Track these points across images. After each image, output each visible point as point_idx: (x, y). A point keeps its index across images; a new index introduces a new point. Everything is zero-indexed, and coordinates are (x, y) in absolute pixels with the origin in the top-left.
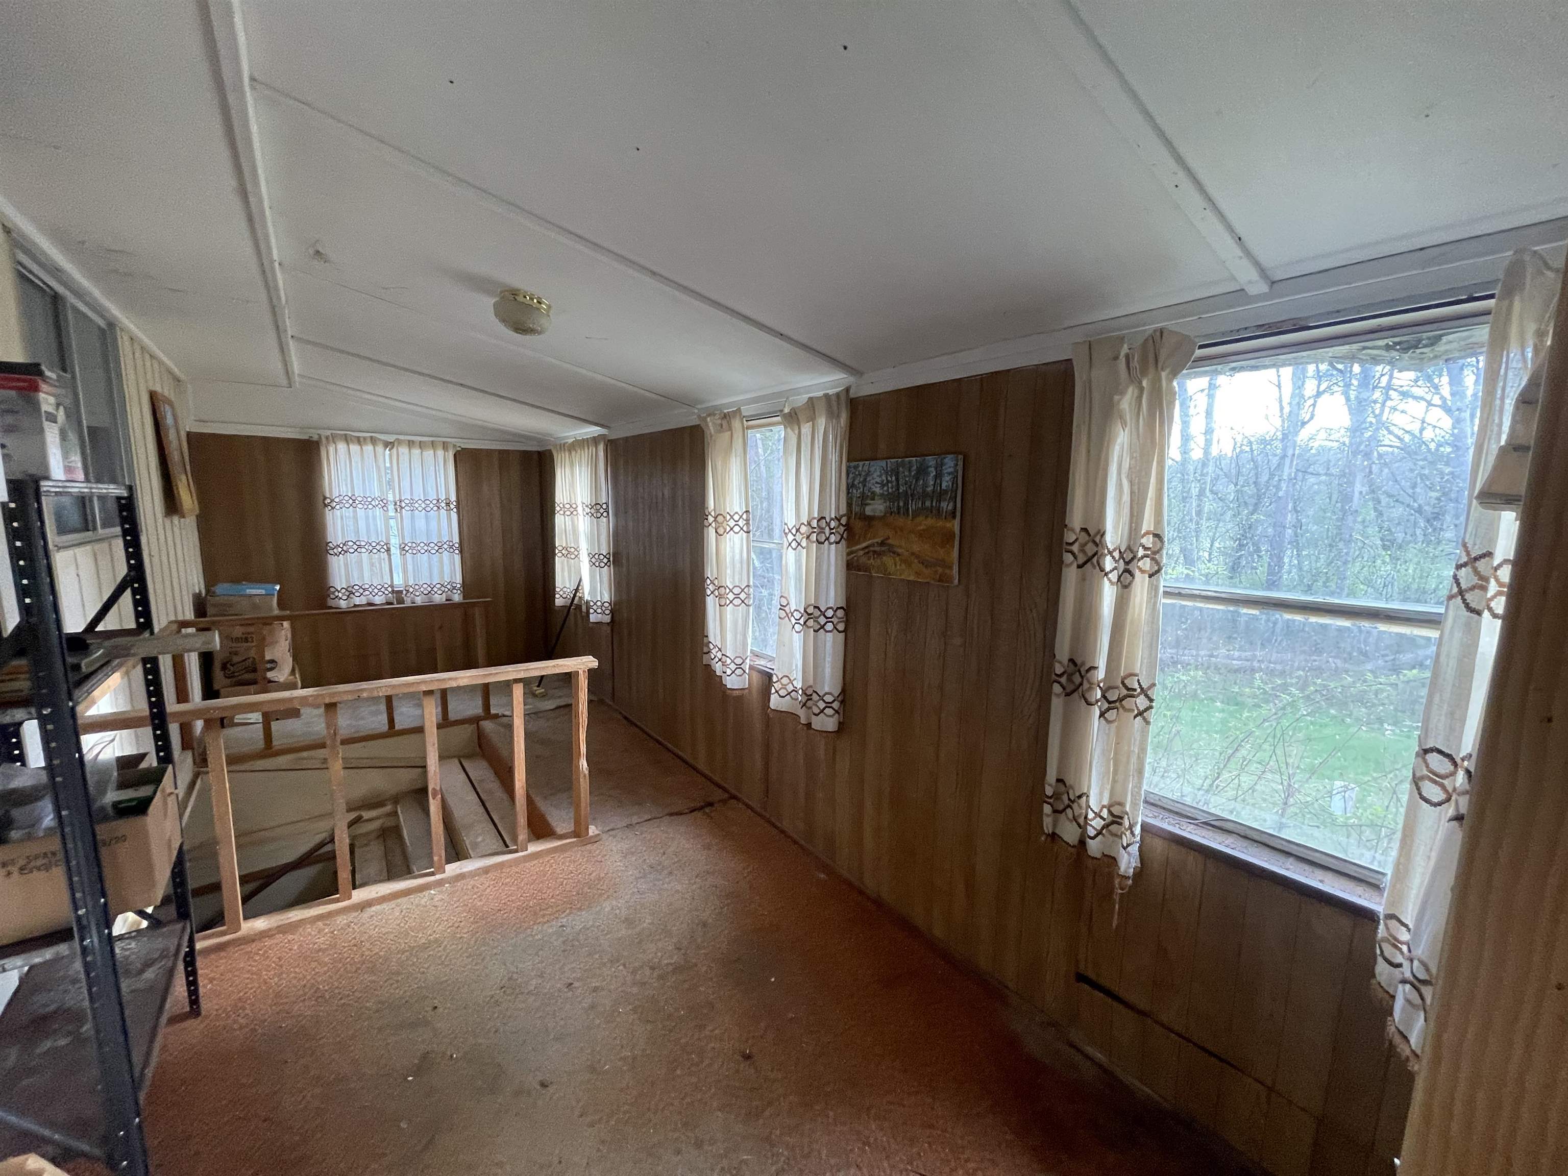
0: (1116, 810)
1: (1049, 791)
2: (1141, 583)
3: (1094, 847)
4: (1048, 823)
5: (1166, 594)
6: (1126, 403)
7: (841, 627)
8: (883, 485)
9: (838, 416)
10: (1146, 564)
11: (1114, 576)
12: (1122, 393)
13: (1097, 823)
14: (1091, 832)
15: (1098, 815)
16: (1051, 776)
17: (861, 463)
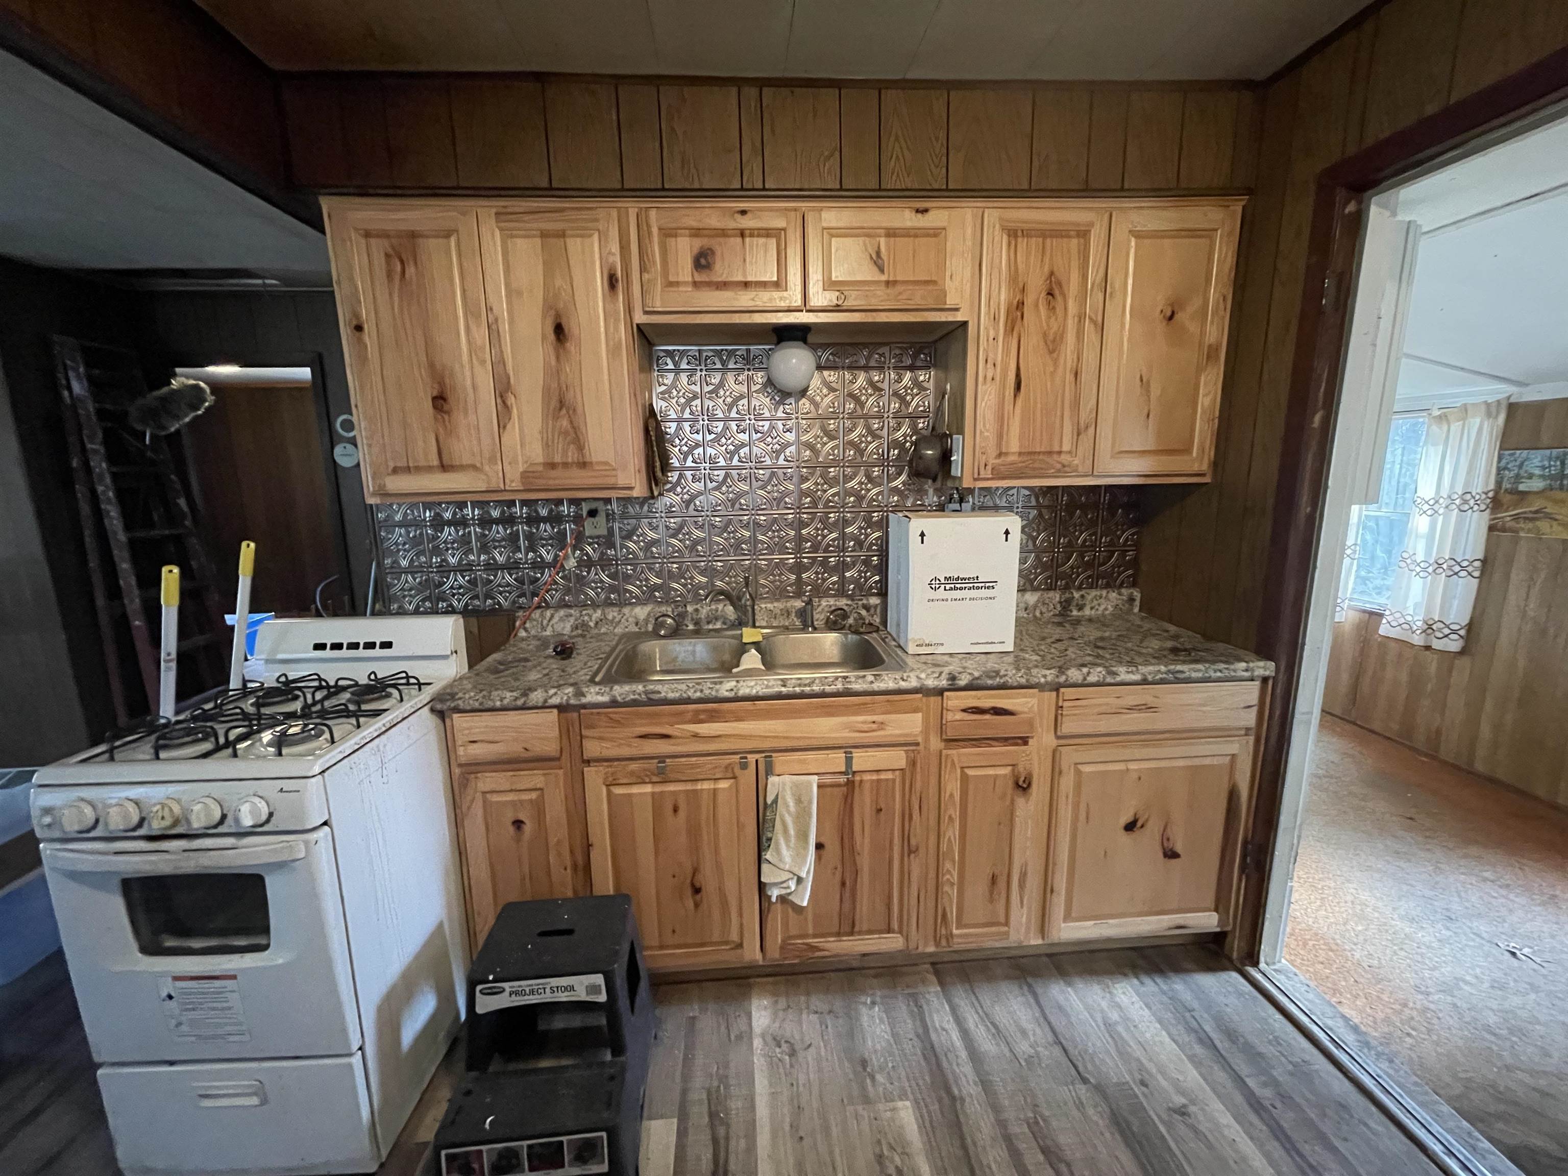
7: (1477, 574)
8: (1543, 468)
9: (1496, 417)
17: (1518, 452)
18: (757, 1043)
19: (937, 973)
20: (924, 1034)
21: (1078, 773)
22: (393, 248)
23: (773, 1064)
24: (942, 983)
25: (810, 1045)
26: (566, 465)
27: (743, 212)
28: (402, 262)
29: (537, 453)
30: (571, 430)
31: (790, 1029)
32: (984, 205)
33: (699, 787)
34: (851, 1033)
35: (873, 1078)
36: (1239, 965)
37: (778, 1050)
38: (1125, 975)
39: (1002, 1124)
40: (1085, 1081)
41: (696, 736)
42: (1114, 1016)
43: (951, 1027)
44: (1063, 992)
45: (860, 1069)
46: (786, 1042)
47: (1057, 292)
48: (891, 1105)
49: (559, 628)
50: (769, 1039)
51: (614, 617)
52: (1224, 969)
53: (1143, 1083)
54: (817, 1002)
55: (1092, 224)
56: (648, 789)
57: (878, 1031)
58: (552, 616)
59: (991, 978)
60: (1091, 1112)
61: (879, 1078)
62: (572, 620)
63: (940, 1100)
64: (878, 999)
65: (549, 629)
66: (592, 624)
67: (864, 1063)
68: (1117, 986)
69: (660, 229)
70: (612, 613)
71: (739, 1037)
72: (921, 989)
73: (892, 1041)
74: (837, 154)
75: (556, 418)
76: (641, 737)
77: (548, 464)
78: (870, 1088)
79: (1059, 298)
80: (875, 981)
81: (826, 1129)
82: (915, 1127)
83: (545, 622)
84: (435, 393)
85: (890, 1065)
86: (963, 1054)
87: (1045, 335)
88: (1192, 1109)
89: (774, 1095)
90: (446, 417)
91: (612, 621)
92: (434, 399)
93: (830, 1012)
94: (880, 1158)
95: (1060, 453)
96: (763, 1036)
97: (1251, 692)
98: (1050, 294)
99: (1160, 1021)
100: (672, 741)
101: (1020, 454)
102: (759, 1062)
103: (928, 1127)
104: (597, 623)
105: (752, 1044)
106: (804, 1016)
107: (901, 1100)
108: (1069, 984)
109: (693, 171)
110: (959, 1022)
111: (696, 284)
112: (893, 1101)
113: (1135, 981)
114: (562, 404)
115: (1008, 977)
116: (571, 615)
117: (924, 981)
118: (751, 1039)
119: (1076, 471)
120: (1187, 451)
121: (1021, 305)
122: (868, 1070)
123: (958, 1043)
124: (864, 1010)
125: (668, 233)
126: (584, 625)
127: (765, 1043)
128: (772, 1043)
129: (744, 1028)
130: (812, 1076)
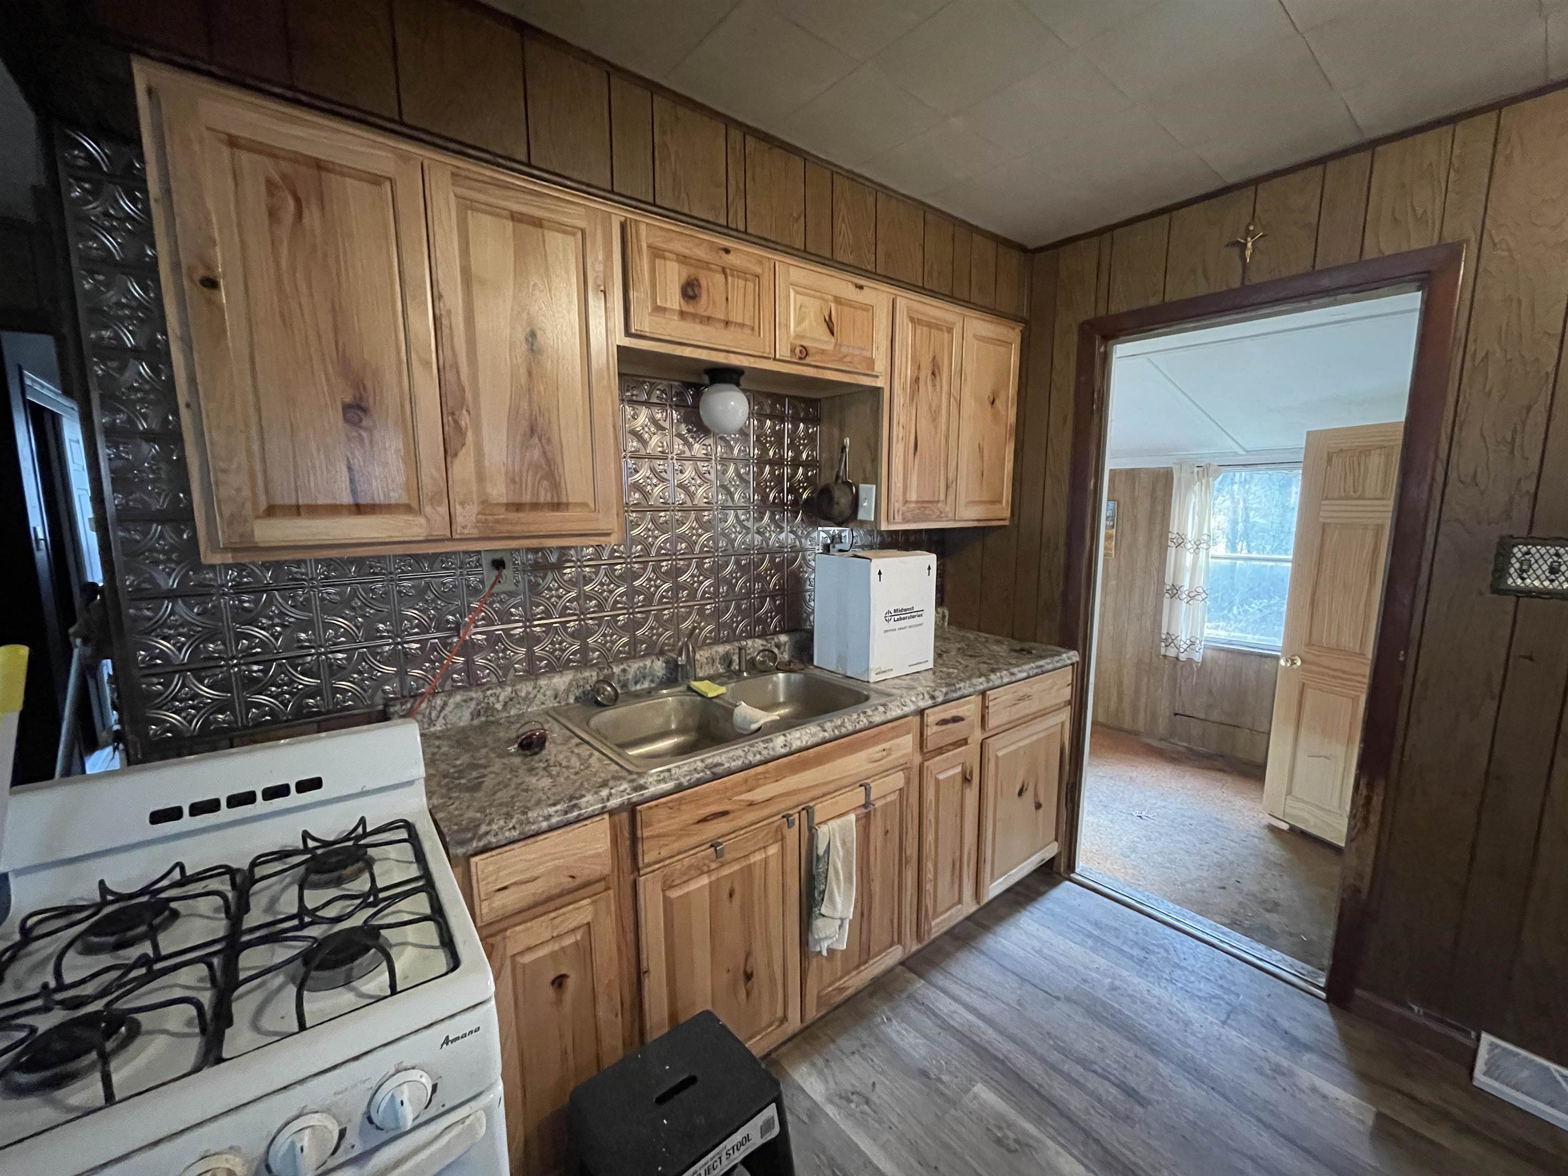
0: (1193, 640)
1: (1164, 637)
2: (1202, 554)
3: (1183, 657)
4: (1163, 651)
5: (1213, 557)
6: (1196, 487)
10: (1205, 546)
11: (1192, 551)
12: (1195, 485)
13: (1185, 646)
14: (1182, 650)
15: (1185, 643)
16: (1164, 631)
18: (830, 1110)
19: (912, 970)
20: (945, 1026)
21: (997, 757)
22: (284, 177)
23: (861, 1122)
24: (921, 976)
25: (874, 1084)
26: (535, 506)
27: (727, 251)
28: (298, 200)
29: (499, 491)
30: (543, 462)
31: (847, 1082)
32: (896, 292)
33: (752, 861)
34: (895, 1055)
35: (939, 1080)
36: (1066, 876)
37: (853, 1106)
38: (1020, 912)
39: (1043, 1060)
40: (1058, 998)
41: (751, 804)
42: (1037, 945)
43: (955, 1006)
44: (996, 942)
45: (925, 1080)
46: (853, 1094)
47: (937, 373)
48: (970, 1095)
49: (452, 719)
50: (837, 1100)
51: (528, 693)
52: (1060, 882)
53: (1085, 981)
54: (846, 1043)
55: (954, 324)
56: (705, 880)
57: (911, 1040)
58: (445, 704)
59: (948, 955)
60: (1077, 1018)
61: (945, 1078)
62: (473, 705)
63: (996, 1068)
64: (890, 1014)
65: (441, 721)
66: (499, 706)
67: (924, 1074)
68: (1019, 920)
69: (649, 247)
70: (525, 688)
71: (811, 1116)
72: (911, 989)
73: (928, 1043)
74: (803, 218)
75: (525, 446)
76: (699, 822)
77: (513, 504)
78: (946, 1091)
79: (938, 378)
80: (875, 1001)
81: (947, 1147)
82: (999, 1100)
83: (434, 714)
84: (348, 400)
85: (943, 1063)
86: (980, 1023)
87: (930, 407)
88: (1117, 983)
89: (883, 1147)
90: (364, 434)
91: (525, 699)
92: (346, 407)
93: (864, 1046)
94: (999, 1141)
95: (938, 502)
96: (830, 1100)
97: (1067, 675)
98: (933, 374)
99: (1060, 934)
100: (730, 817)
101: (917, 502)
102: (846, 1126)
103: (1008, 1096)
104: (506, 704)
105: (827, 1115)
106: (848, 1063)
107: (974, 1086)
108: (995, 934)
109: (683, 195)
110: (955, 999)
111: (682, 314)
112: (969, 1090)
113: (1028, 914)
114: (532, 431)
115: (958, 949)
116: (471, 699)
117: (908, 981)
118: (821, 1110)
119: (947, 517)
120: (1001, 502)
121: (917, 380)
122: (933, 1076)
123: (971, 1017)
124: (889, 1030)
125: (657, 253)
126: (490, 709)
127: (838, 1107)
128: (843, 1103)
129: (807, 1104)
130: (898, 1110)
